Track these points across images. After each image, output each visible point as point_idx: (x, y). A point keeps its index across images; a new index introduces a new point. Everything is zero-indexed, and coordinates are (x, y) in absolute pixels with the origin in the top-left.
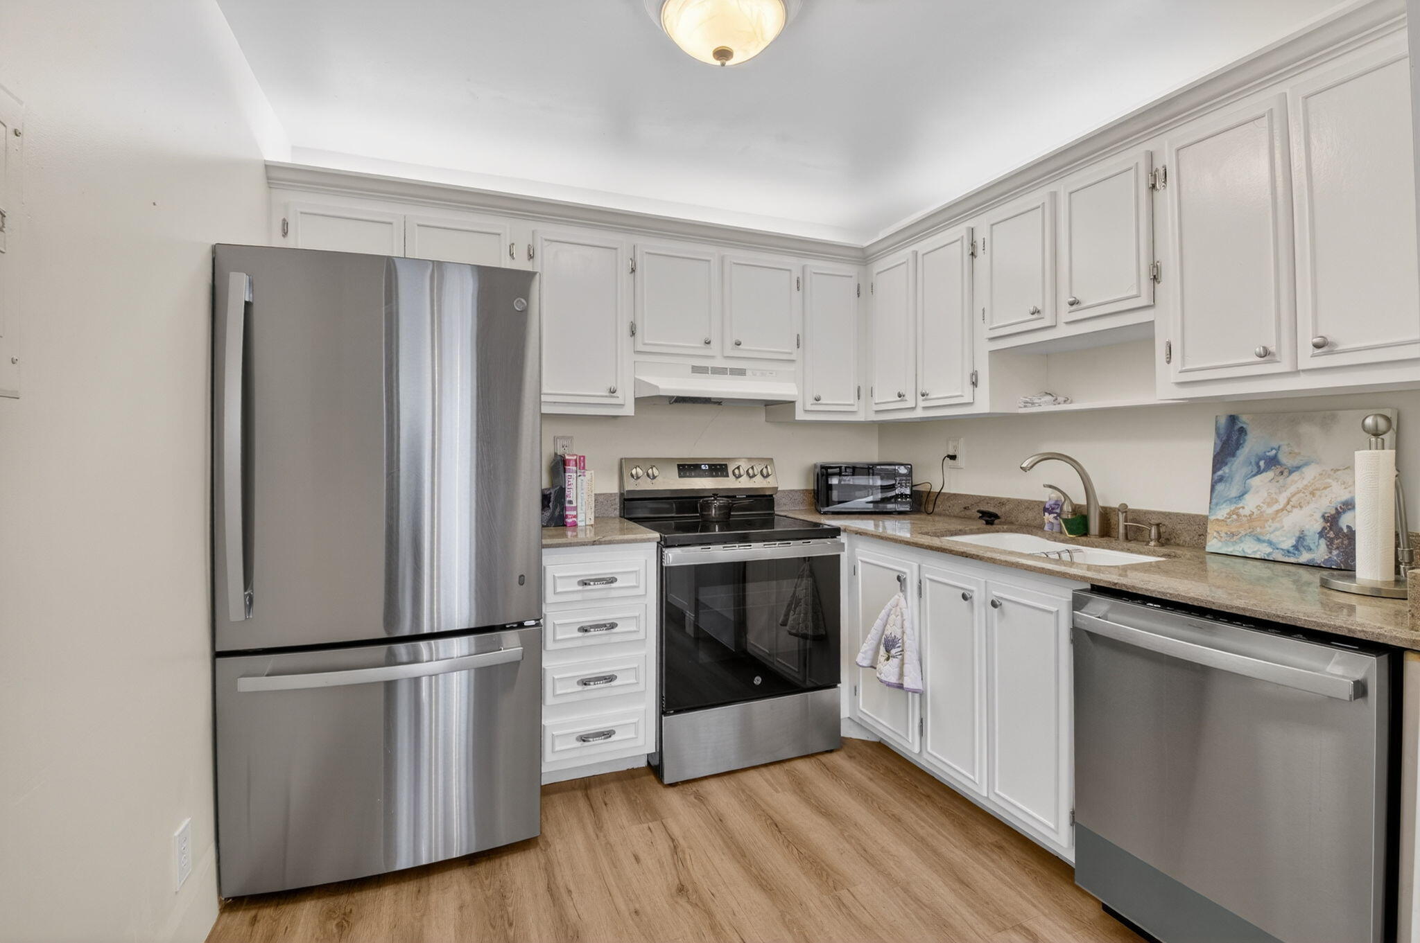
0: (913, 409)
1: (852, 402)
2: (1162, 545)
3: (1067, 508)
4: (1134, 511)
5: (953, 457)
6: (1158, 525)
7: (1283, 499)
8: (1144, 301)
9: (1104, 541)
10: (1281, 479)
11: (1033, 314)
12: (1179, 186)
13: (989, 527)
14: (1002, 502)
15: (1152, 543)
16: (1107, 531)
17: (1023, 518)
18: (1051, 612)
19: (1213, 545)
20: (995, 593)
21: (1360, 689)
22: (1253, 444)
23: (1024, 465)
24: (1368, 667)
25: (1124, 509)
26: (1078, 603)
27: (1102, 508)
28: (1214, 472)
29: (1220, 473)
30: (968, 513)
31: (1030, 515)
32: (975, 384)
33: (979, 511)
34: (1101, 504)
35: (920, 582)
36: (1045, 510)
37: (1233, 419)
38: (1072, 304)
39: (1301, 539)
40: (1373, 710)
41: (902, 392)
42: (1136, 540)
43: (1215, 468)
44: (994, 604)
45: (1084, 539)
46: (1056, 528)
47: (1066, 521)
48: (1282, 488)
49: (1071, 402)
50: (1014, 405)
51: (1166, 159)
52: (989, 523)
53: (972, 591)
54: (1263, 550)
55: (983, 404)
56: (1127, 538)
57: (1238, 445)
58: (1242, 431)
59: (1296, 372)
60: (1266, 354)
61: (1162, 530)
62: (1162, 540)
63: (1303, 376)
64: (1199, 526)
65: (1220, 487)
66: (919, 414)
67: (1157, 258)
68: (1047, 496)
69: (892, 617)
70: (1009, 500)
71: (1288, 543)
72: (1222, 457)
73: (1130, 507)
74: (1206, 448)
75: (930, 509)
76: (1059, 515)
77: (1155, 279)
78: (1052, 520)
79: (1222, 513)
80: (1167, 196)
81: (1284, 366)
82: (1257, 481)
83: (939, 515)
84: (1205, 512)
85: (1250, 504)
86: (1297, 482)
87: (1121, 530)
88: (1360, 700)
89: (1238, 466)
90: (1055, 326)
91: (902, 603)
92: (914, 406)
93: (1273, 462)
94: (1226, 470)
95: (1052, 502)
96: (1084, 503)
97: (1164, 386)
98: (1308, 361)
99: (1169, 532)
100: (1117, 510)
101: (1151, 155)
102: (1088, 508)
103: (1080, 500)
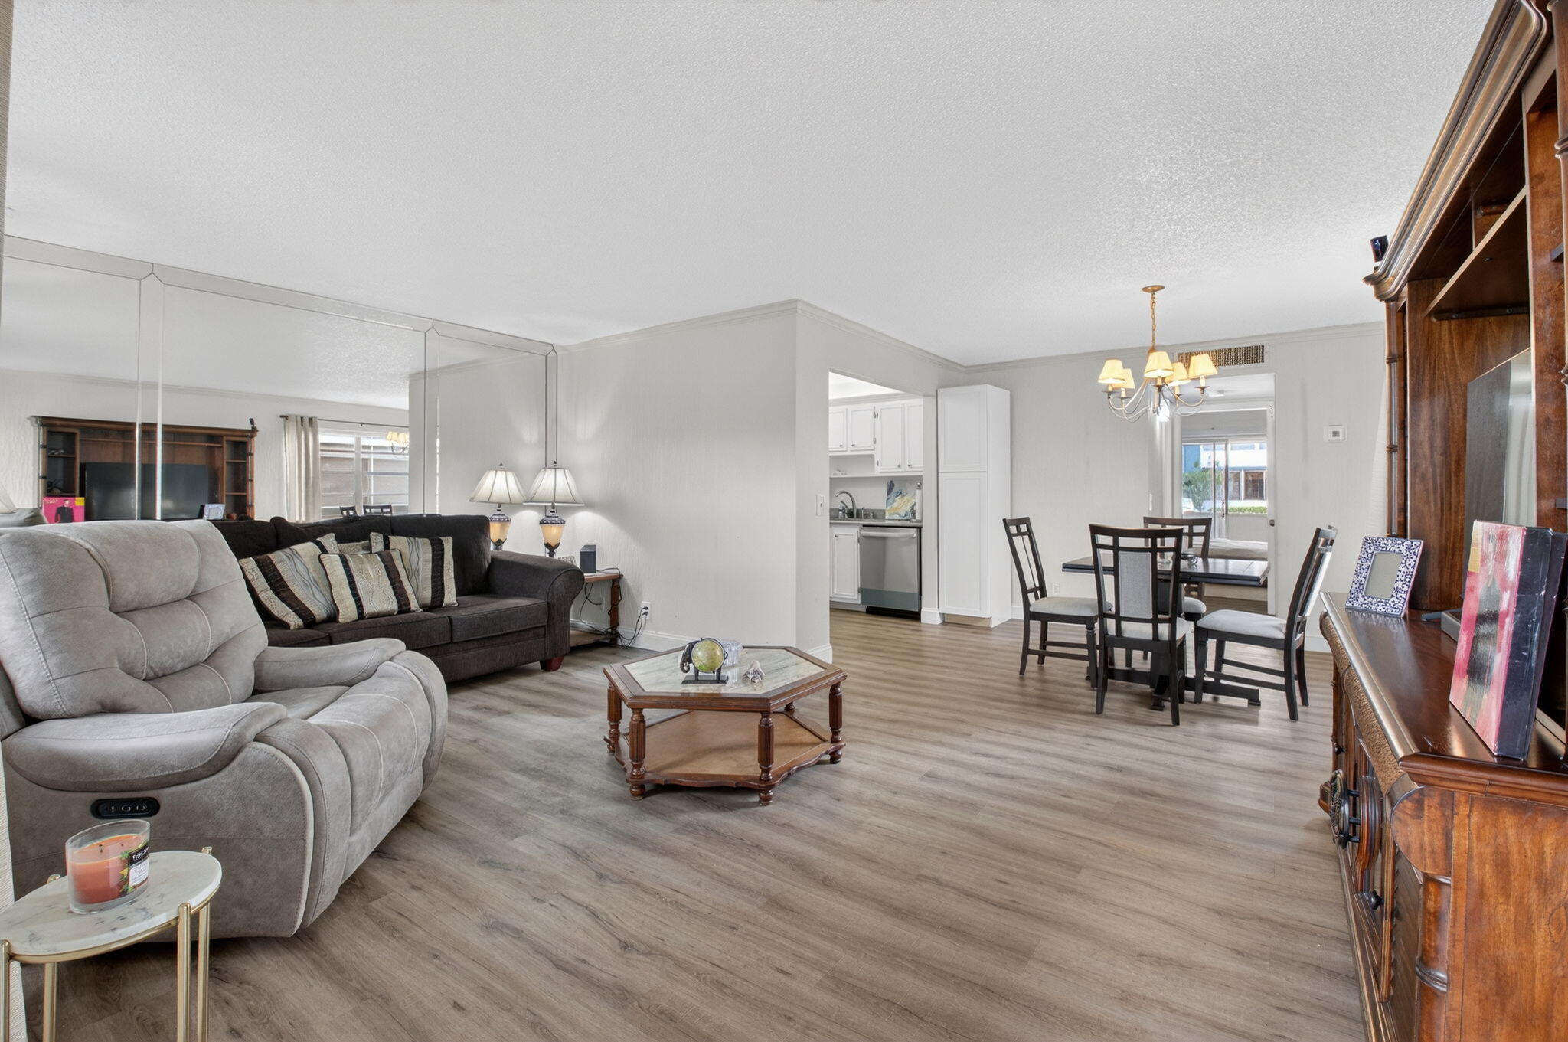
2: (875, 517)
3: (847, 509)
4: (866, 508)
6: (873, 511)
7: (903, 502)
8: (872, 448)
9: (860, 518)
10: (902, 498)
11: (840, 446)
12: (881, 418)
15: (871, 518)
16: (858, 516)
18: (852, 535)
19: (887, 515)
20: (836, 533)
21: (912, 535)
22: (897, 489)
24: (913, 531)
25: (864, 507)
26: (857, 530)
27: (857, 509)
28: (887, 496)
34: (857, 507)
37: (891, 482)
38: (852, 445)
39: (908, 511)
40: (915, 540)
42: (867, 518)
43: (888, 494)
44: (836, 536)
45: (854, 518)
48: (902, 500)
49: (850, 474)
51: (878, 411)
54: (898, 517)
56: (864, 518)
57: (892, 489)
58: (894, 485)
59: (905, 472)
60: (899, 466)
61: (874, 514)
63: (907, 472)
64: (883, 512)
65: (889, 501)
67: (875, 437)
68: (841, 506)
71: (905, 513)
72: (889, 491)
74: (884, 490)
76: (845, 512)
77: (875, 443)
78: (841, 514)
79: (888, 508)
80: (878, 420)
81: (902, 470)
82: (897, 498)
84: (884, 508)
85: (896, 504)
86: (905, 498)
87: (863, 515)
88: (912, 537)
89: (892, 495)
90: (846, 451)
93: (901, 493)
94: (889, 496)
95: (842, 508)
96: (851, 507)
97: (877, 472)
98: (907, 469)
99: (876, 514)
100: (861, 510)
101: (874, 407)
102: (853, 509)
103: (850, 506)
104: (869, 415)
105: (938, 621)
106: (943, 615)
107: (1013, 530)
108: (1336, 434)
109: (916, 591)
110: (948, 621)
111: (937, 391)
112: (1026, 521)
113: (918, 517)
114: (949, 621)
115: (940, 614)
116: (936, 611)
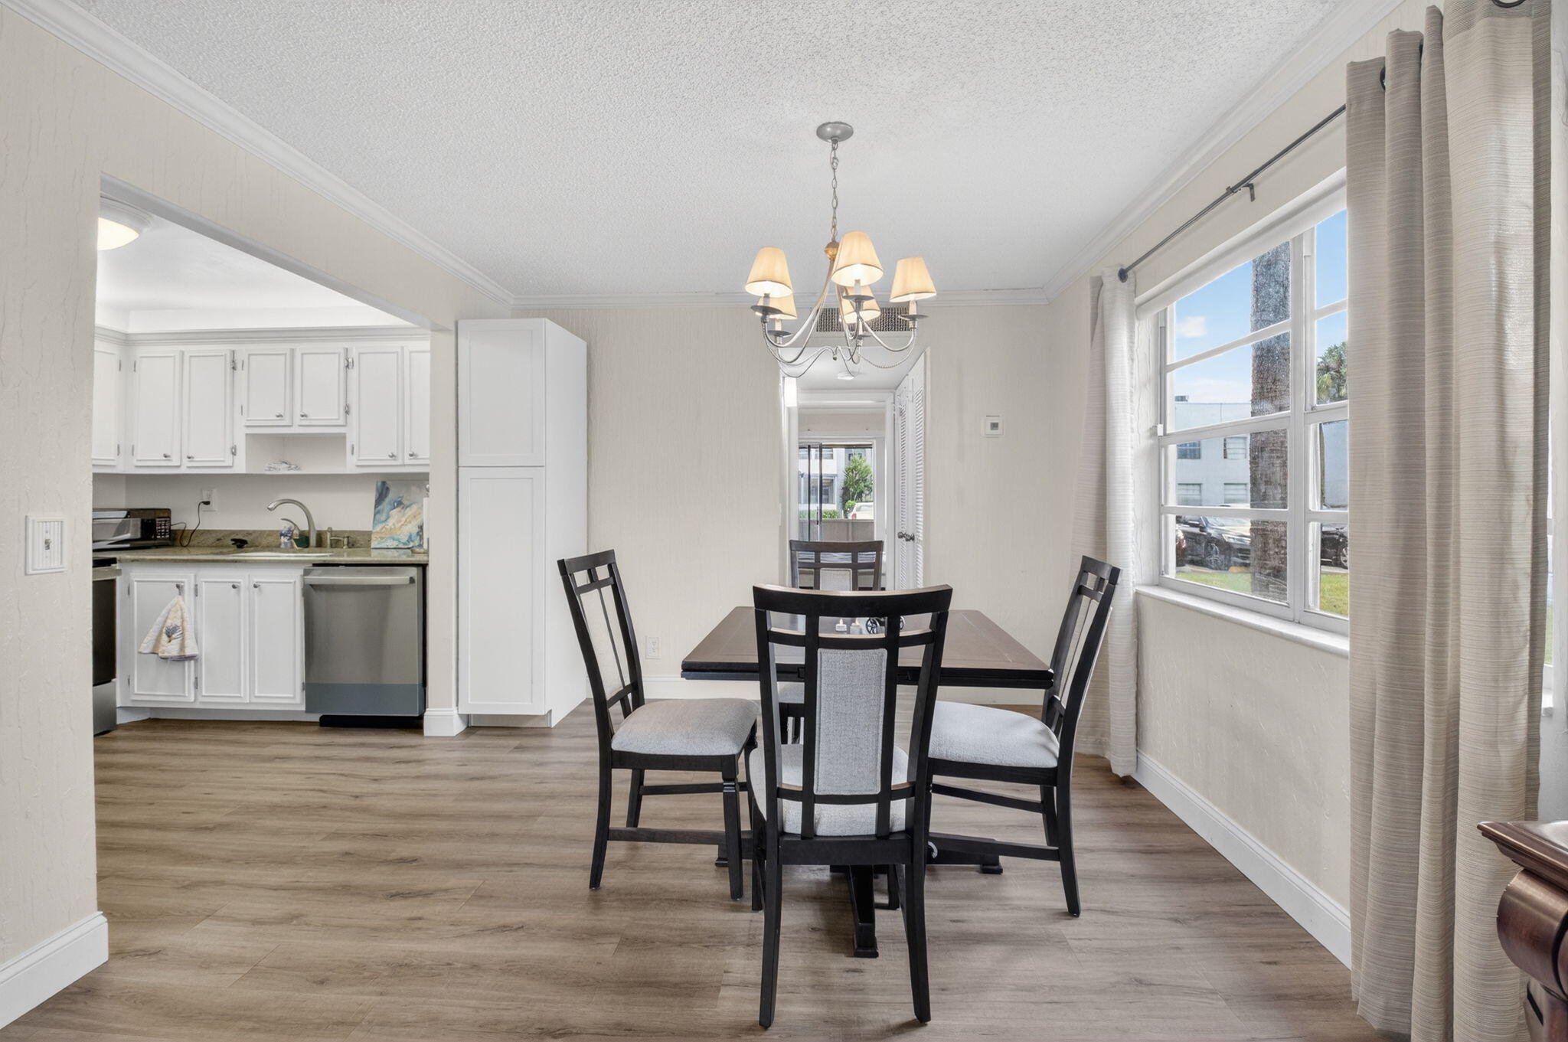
0: (179, 467)
1: (112, 458)
2: (350, 548)
3: (296, 532)
4: (336, 531)
5: (207, 503)
6: (348, 537)
7: (404, 519)
8: (341, 422)
9: (318, 549)
10: (402, 511)
11: (278, 416)
12: (359, 367)
13: (241, 550)
14: (249, 533)
15: (345, 547)
16: (320, 544)
17: (264, 542)
18: (290, 583)
19: (374, 544)
20: (256, 580)
21: (412, 580)
22: (392, 496)
23: (270, 507)
24: (414, 572)
25: (330, 531)
26: (307, 572)
27: (318, 531)
28: (376, 507)
29: (377, 509)
30: (220, 543)
31: (270, 539)
32: (234, 454)
33: (232, 540)
34: (318, 528)
35: (196, 585)
36: (282, 535)
37: (384, 483)
38: (302, 416)
39: (410, 537)
40: (415, 590)
41: (168, 454)
42: (336, 547)
43: (377, 505)
44: (255, 586)
45: (306, 550)
46: (289, 545)
47: (295, 540)
48: (404, 515)
49: (299, 469)
50: (262, 469)
51: (354, 355)
52: (240, 547)
53: (239, 583)
54: (395, 544)
55: (240, 467)
56: (331, 547)
57: (386, 496)
58: (388, 489)
59: (404, 465)
60: (393, 456)
61: (351, 540)
62: (350, 545)
63: (407, 467)
64: (368, 535)
65: (378, 516)
66: (183, 470)
67: (348, 403)
68: (283, 526)
69: (172, 613)
70: (254, 531)
71: (405, 540)
72: (379, 500)
73: (333, 529)
74: (371, 497)
75: (186, 543)
76: (291, 538)
77: (347, 412)
78: (286, 541)
79: (378, 528)
80: (353, 373)
81: (399, 462)
82: (393, 512)
83: (194, 546)
84: (371, 529)
85: (391, 523)
86: (409, 512)
87: (328, 541)
88: (411, 585)
89: (385, 505)
90: (290, 426)
91: (182, 602)
92: (179, 464)
93: (400, 503)
94: (380, 507)
95: (286, 529)
96: (307, 529)
97: (350, 465)
98: (408, 461)
99: (354, 540)
100: (326, 532)
101: (347, 350)
102: (309, 531)
103: (304, 527)
104: (335, 364)
105: (458, 727)
106: (467, 718)
107: (581, 578)
108: (995, 426)
109: (417, 680)
110: (475, 727)
111: (456, 324)
112: (606, 558)
113: (425, 546)
114: (476, 725)
115: (461, 716)
116: (454, 712)
